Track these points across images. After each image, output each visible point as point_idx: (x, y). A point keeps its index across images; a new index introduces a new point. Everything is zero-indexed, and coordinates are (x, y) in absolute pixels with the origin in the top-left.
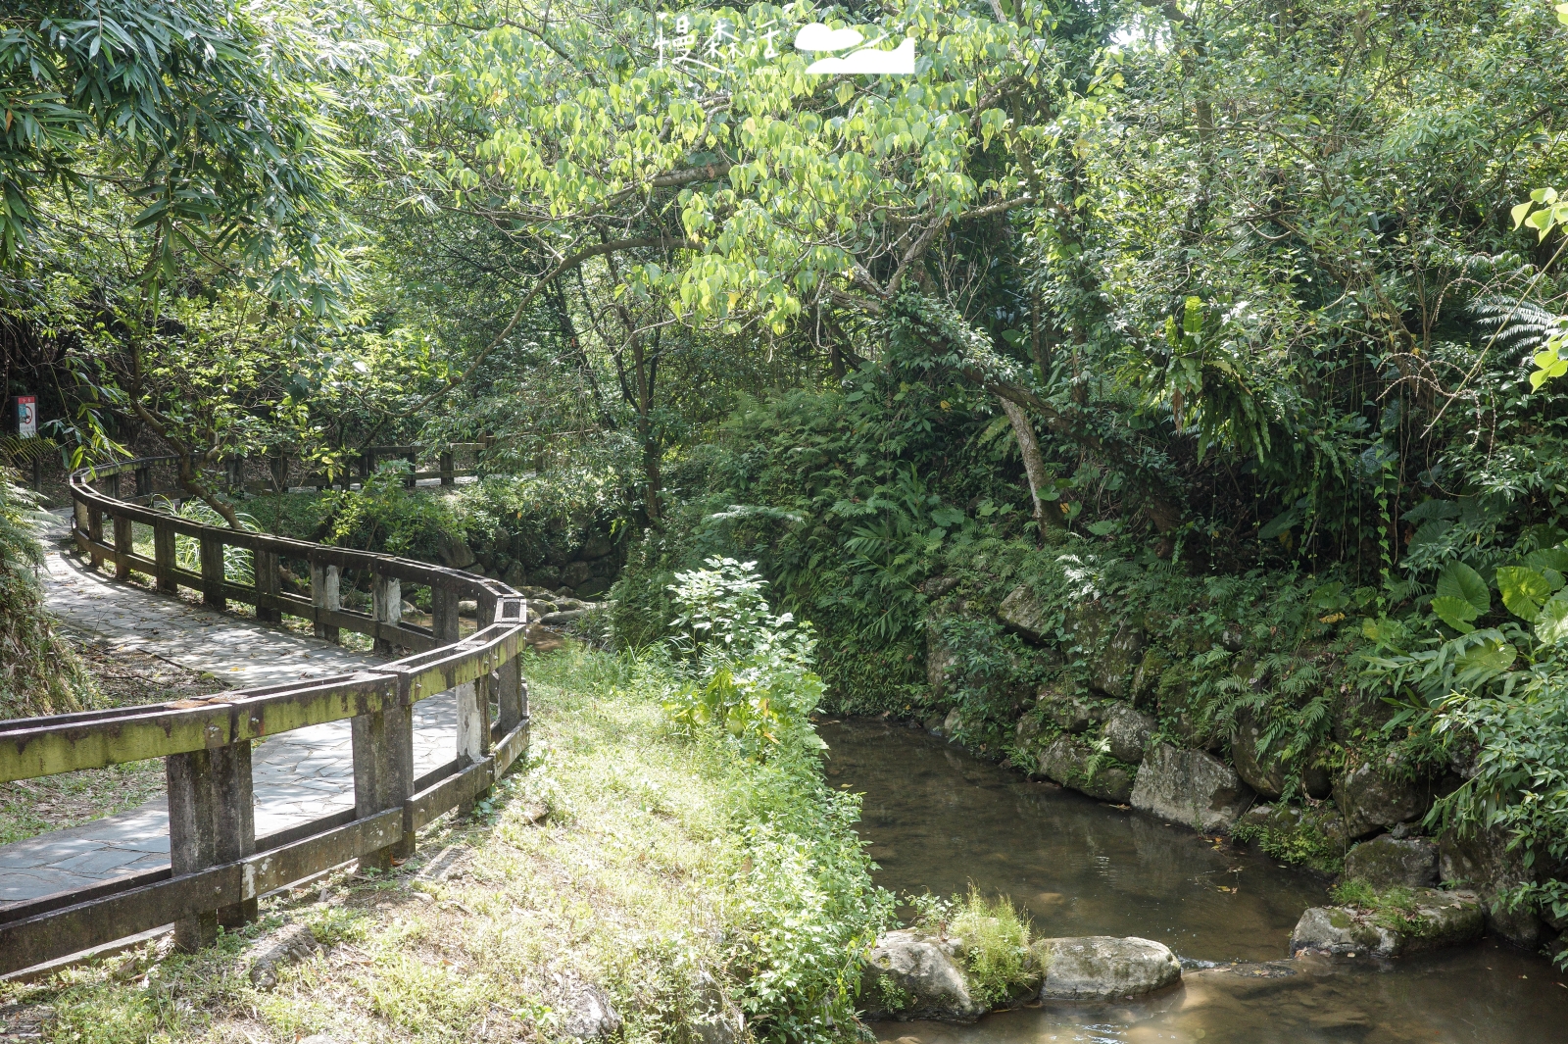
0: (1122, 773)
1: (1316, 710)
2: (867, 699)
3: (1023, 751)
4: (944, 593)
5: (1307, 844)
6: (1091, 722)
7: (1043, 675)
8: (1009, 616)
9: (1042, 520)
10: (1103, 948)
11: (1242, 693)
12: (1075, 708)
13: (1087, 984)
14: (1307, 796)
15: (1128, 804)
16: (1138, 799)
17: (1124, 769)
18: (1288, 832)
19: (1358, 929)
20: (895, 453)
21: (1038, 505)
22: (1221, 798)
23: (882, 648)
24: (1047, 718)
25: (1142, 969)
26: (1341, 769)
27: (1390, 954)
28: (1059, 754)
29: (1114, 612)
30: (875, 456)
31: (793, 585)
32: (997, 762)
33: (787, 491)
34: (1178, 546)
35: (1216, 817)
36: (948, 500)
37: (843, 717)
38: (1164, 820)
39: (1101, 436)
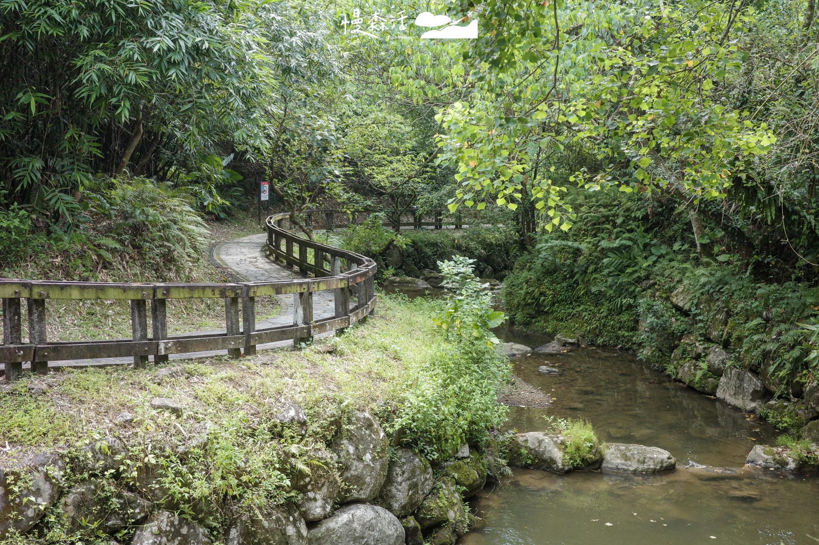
0: (714, 380)
1: (796, 352)
2: (611, 339)
3: (672, 367)
4: (649, 288)
5: (788, 420)
6: (703, 354)
7: (686, 330)
8: (674, 300)
9: (700, 253)
10: (635, 449)
11: (765, 342)
12: (696, 347)
13: (623, 464)
14: (792, 396)
15: (715, 396)
16: (720, 394)
17: (715, 378)
18: (781, 413)
19: (777, 457)
20: (638, 218)
21: (698, 245)
22: (755, 395)
23: (620, 313)
24: (685, 351)
25: (652, 461)
26: (806, 383)
27: (792, 471)
28: (686, 369)
29: (718, 300)
30: (627, 218)
31: (583, 281)
32: (662, 372)
33: (584, 235)
34: (750, 267)
35: (753, 405)
36: (664, 242)
37: (599, 346)
38: (730, 405)
39: (710, 210)
